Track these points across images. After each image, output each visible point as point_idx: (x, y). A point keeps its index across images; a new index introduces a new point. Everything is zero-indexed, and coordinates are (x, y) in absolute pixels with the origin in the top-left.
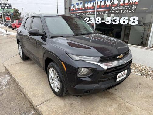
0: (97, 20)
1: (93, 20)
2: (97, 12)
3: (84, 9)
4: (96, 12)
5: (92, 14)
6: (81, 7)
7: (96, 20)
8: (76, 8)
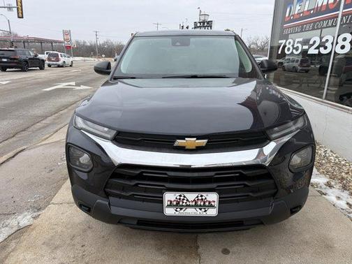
0: (341, 43)
1: (328, 45)
2: (343, 16)
3: (312, 12)
4: (339, 19)
5: (330, 24)
6: (306, 9)
7: (337, 43)
8: (296, 12)
